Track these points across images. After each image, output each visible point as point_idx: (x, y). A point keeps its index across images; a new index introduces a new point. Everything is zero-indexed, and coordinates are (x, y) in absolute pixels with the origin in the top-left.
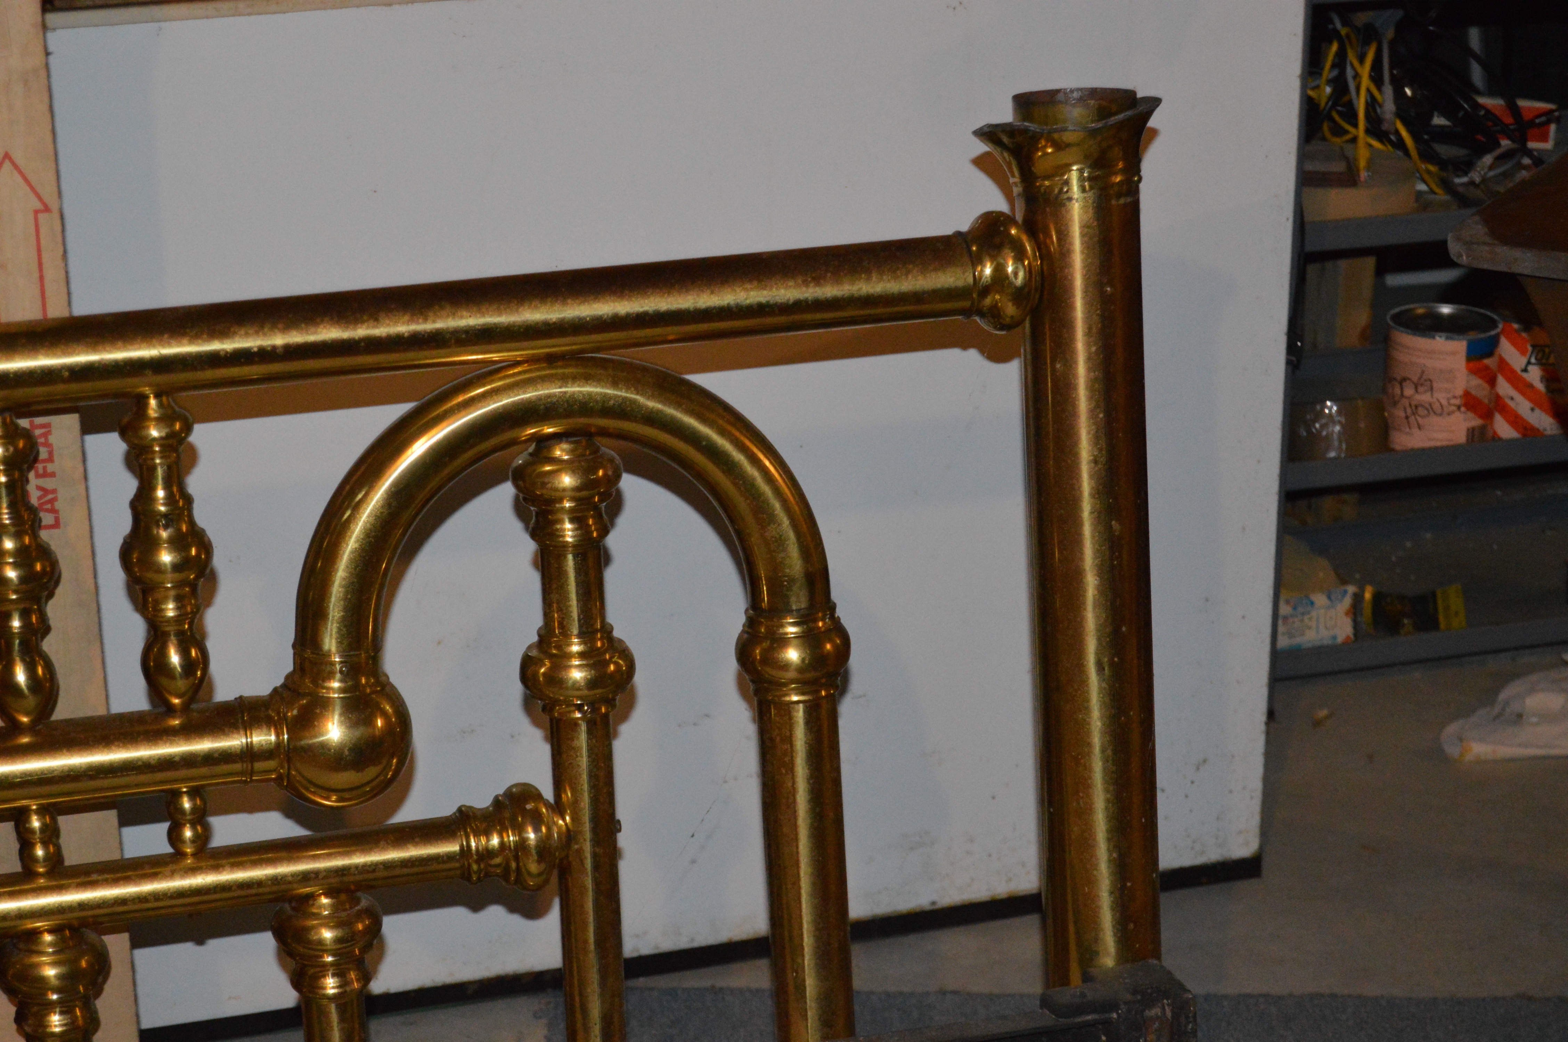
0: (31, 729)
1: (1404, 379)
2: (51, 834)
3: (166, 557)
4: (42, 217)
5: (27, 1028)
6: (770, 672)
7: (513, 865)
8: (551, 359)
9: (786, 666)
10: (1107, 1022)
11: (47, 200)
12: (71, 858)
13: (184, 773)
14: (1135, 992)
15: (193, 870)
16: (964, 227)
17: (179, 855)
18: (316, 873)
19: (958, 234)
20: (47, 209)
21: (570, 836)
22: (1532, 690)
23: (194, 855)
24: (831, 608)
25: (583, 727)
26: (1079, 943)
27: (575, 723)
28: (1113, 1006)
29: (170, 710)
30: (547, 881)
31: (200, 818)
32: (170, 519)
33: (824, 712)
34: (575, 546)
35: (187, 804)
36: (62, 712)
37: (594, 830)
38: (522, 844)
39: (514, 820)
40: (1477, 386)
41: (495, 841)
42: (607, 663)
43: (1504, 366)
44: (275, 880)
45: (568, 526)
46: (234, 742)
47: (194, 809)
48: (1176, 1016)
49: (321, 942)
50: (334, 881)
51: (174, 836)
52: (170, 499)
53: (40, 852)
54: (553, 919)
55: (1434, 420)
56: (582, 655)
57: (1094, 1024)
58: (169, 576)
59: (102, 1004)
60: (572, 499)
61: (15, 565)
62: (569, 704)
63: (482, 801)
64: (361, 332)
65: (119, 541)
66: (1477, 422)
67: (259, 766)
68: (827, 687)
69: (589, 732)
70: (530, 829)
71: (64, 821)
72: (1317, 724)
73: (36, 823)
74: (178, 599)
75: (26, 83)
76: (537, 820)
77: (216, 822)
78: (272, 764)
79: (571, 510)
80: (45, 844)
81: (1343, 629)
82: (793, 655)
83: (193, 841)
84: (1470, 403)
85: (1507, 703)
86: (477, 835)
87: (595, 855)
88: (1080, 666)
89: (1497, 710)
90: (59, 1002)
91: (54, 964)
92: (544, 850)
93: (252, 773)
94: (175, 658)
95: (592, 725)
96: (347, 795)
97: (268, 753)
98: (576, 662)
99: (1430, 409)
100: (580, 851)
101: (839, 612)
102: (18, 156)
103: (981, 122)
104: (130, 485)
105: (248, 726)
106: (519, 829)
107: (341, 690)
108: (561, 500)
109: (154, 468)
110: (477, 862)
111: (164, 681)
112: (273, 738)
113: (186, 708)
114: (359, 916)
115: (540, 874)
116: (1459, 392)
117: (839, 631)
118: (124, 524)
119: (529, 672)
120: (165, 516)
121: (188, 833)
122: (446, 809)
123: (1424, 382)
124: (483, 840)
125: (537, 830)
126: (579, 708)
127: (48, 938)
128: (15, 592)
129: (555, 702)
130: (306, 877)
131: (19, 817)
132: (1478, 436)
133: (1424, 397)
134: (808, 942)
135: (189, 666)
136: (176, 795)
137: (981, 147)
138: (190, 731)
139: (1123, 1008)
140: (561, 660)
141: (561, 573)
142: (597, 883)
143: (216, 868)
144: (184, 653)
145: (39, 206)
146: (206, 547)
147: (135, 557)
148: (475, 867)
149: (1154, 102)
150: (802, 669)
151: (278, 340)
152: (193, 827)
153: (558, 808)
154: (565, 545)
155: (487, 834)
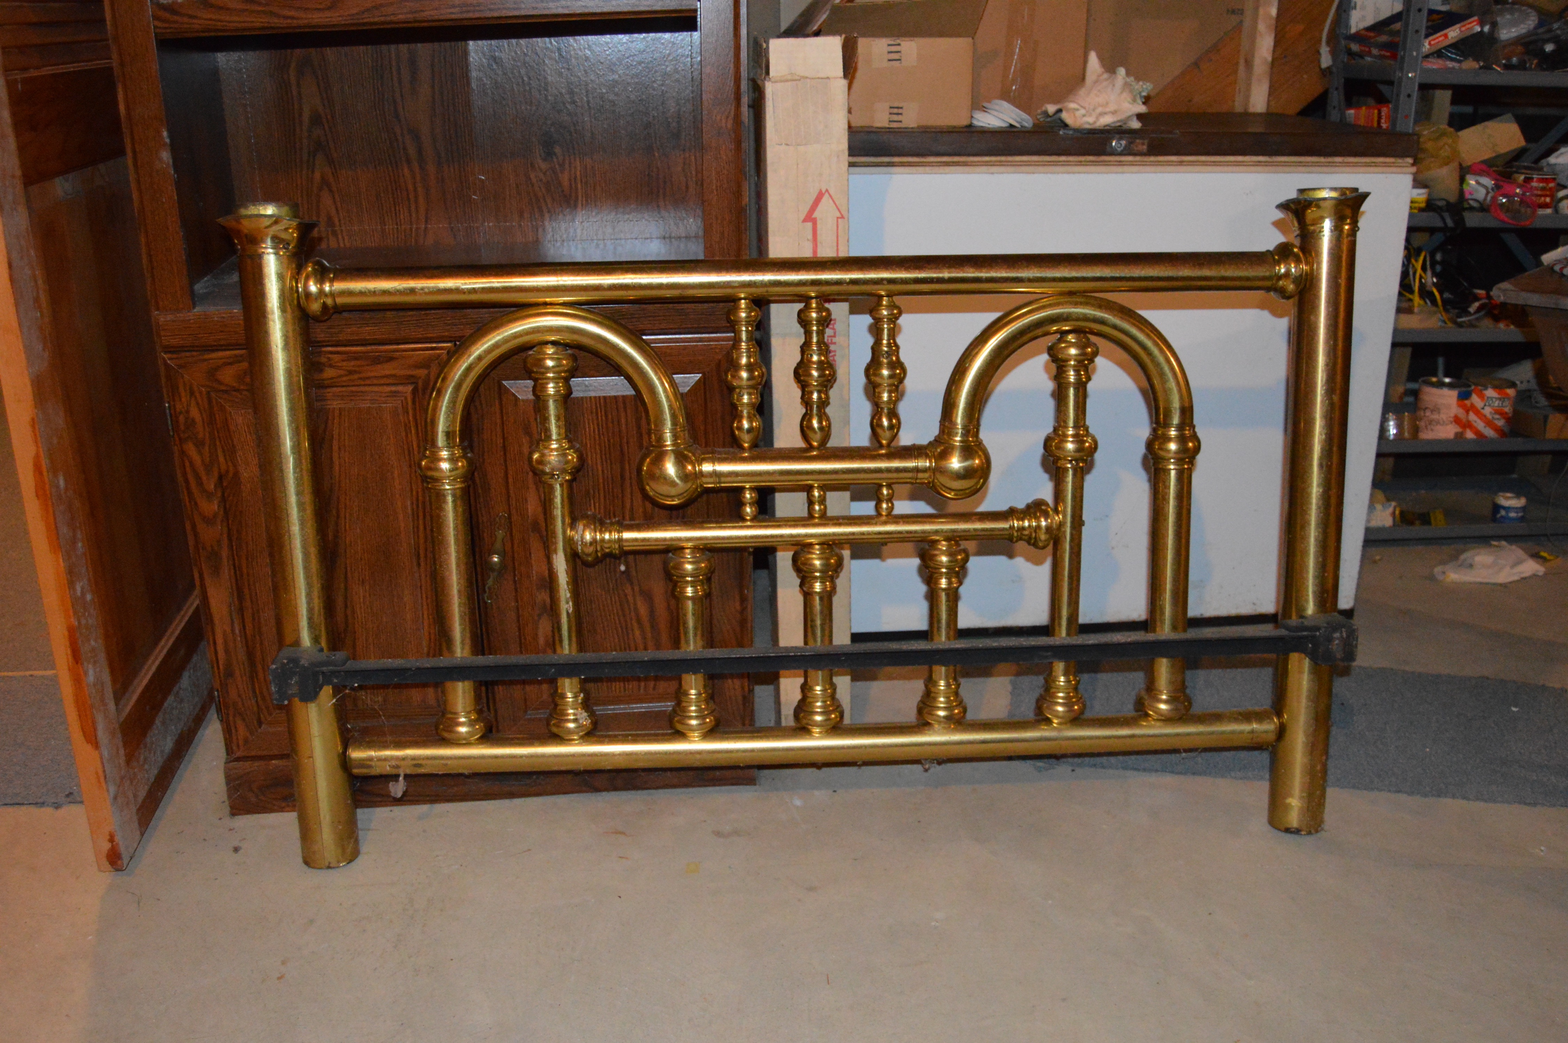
0: (818, 448)
1: (1426, 408)
2: (822, 501)
3: (885, 372)
4: (840, 220)
5: (805, 589)
6: (1162, 453)
7: (1034, 535)
8: (1071, 293)
9: (1169, 451)
10: (1314, 637)
11: (843, 213)
12: (830, 513)
13: (885, 475)
14: (1328, 624)
15: (885, 523)
16: (1271, 248)
17: (879, 514)
18: (942, 530)
19: (1268, 251)
20: (842, 217)
21: (1061, 525)
22: (1478, 554)
23: (886, 516)
24: (1193, 427)
25: (1070, 472)
26: (1297, 605)
27: (1067, 469)
28: (1317, 629)
29: (881, 446)
30: (1048, 545)
31: (890, 500)
32: (889, 354)
33: (1185, 476)
34: (1074, 384)
35: (885, 492)
36: (832, 443)
37: (1072, 522)
38: (1039, 527)
39: (1035, 514)
40: (1461, 413)
41: (1026, 523)
42: (1084, 442)
43: (1472, 406)
44: (924, 532)
45: (1072, 373)
46: (911, 464)
47: (888, 495)
48: (1348, 637)
49: (941, 562)
50: (950, 534)
51: (878, 507)
52: (889, 345)
53: (817, 508)
54: (1046, 567)
55: (1439, 427)
56: (1073, 436)
57: (1306, 637)
58: (886, 381)
59: (838, 582)
60: (1075, 360)
61: (817, 369)
62: (1065, 459)
63: (1021, 505)
64: (983, 274)
65: (865, 365)
66: (1459, 429)
67: (920, 475)
68: (1188, 463)
69: (1074, 475)
70: (1042, 520)
71: (829, 495)
72: (1375, 562)
73: (816, 493)
74: (890, 392)
75: (838, 157)
76: (1046, 515)
77: (896, 503)
78: (926, 475)
79: (1074, 366)
80: (820, 504)
81: (1388, 522)
82: (1173, 446)
83: (887, 509)
84: (1457, 420)
85: (1465, 560)
86: (1018, 520)
87: (1072, 534)
88: (1311, 465)
89: (1459, 562)
90: (820, 577)
91: (819, 559)
92: (1048, 529)
93: (917, 479)
94: (885, 422)
95: (1075, 470)
96: (959, 493)
97: (925, 470)
98: (1071, 439)
99: (1438, 423)
100: (1065, 532)
101: (1197, 430)
102: (832, 192)
103: (1282, 199)
104: (870, 341)
105: (917, 457)
106: (1038, 519)
107: (961, 442)
108: (1070, 360)
109: (883, 330)
110: (1017, 531)
111: (879, 431)
112: (928, 464)
113: (889, 445)
114: (959, 552)
115: (1045, 541)
116: (1452, 415)
117: (1195, 438)
118: (867, 357)
119: (1048, 444)
120: (887, 352)
121: (884, 506)
122: (1003, 507)
123: (1436, 409)
124: (1021, 523)
125: (1046, 520)
126: (1070, 462)
127: (817, 547)
128: (816, 381)
129: (1059, 459)
130: (936, 532)
131: (809, 489)
132: (1459, 436)
133: (1435, 416)
134: (1169, 586)
135: (891, 427)
136: (880, 486)
137: (1279, 215)
138: (890, 456)
139: (1323, 630)
140: (1063, 438)
141: (1066, 397)
142: (1071, 548)
143: (897, 523)
144: (890, 420)
145: (839, 215)
146: (904, 370)
147: (871, 371)
148: (1015, 534)
149: (1365, 196)
150: (1176, 453)
151: (946, 275)
152: (887, 503)
153: (1056, 511)
154: (1070, 383)
155: (1023, 520)
